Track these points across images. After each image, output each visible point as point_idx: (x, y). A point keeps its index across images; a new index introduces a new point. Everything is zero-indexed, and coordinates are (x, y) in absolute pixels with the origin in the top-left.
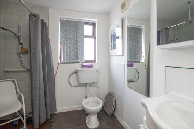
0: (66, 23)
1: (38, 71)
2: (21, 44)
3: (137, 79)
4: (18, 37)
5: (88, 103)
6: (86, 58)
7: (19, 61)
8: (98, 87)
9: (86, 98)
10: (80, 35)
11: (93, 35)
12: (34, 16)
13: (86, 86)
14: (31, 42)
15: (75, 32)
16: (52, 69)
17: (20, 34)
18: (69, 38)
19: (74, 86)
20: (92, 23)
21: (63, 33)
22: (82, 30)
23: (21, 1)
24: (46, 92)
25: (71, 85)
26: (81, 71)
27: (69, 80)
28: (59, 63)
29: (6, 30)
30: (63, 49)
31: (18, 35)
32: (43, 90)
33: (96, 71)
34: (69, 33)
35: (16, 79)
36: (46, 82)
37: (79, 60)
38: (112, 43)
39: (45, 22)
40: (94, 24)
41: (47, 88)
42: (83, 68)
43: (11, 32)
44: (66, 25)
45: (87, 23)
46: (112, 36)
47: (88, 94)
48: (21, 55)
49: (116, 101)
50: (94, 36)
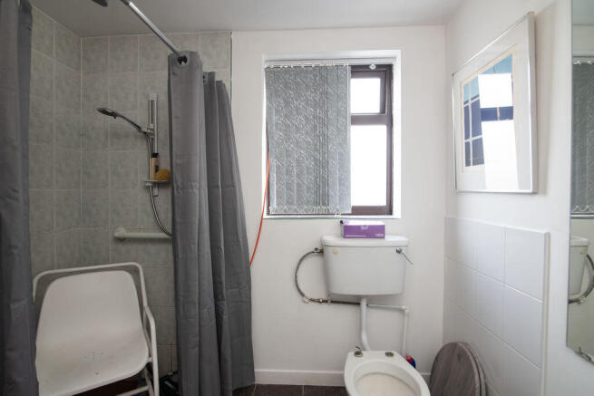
0: (287, 76)
1: (195, 248)
2: (155, 155)
3: (586, 294)
4: (147, 136)
5: (367, 375)
6: (358, 199)
7: (149, 208)
8: (402, 311)
9: (358, 354)
10: (334, 114)
11: (383, 111)
12: (183, 63)
13: (359, 304)
14: (174, 150)
15: (315, 107)
16: (240, 235)
17: (151, 126)
18: (298, 129)
19: (312, 300)
20: (378, 66)
21: (277, 111)
22: (344, 97)
23: (131, 4)
24: (222, 317)
25: (302, 295)
26: (338, 249)
27: (296, 277)
28: (265, 216)
29: (114, 115)
30: (278, 167)
31: (145, 130)
32: (213, 309)
33: (399, 252)
34: (297, 109)
35: (140, 264)
36: (221, 283)
37: (331, 208)
38: (471, 139)
39: (220, 82)
40: (385, 72)
41: (225, 303)
42: (344, 237)
43: (128, 120)
44: (286, 85)
45: (360, 70)
46: (466, 109)
47: (364, 337)
48: (156, 191)
49: (490, 387)
50: (385, 115)
